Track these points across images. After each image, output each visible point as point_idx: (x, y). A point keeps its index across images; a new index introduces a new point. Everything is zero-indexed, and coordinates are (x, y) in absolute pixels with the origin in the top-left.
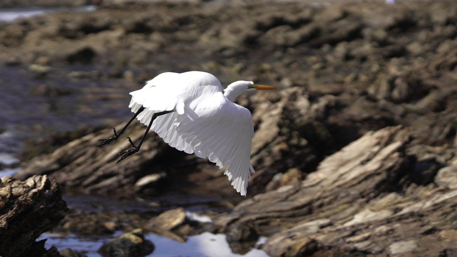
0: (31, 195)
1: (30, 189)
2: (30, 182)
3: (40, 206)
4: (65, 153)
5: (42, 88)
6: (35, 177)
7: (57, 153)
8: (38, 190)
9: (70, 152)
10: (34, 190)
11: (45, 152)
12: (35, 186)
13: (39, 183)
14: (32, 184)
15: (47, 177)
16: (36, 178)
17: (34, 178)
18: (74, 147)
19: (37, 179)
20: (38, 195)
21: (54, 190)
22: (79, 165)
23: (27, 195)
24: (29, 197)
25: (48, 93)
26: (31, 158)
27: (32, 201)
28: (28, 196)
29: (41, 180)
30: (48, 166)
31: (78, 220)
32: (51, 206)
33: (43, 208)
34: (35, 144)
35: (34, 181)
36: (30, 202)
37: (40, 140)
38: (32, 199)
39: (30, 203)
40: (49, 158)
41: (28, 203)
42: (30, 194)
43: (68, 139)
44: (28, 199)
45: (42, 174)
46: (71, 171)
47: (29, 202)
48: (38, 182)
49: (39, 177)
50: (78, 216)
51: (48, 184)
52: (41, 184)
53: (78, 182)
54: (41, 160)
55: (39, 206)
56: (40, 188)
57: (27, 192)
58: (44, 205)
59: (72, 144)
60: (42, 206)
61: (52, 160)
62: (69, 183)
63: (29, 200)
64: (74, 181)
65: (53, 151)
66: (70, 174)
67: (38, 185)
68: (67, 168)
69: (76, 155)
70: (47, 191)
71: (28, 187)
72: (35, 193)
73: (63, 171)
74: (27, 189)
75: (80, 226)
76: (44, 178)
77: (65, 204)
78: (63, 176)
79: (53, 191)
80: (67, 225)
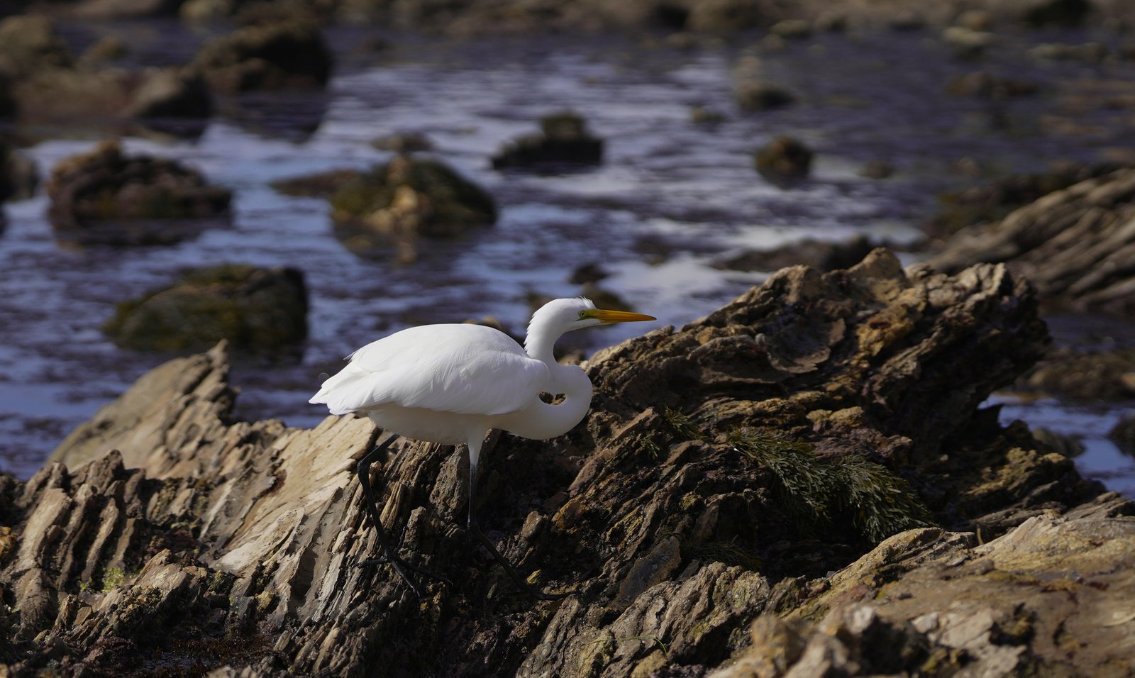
0: (971, 307)
1: (967, 293)
2: (968, 278)
3: (991, 330)
4: (1032, 221)
5: (973, 79)
6: (980, 267)
7: (1013, 220)
8: (988, 297)
9: (1042, 219)
10: (978, 297)
11: (984, 216)
12: (979, 287)
13: (989, 280)
14: (972, 282)
15: (1005, 267)
16: (981, 269)
17: (978, 269)
18: (1051, 209)
19: (984, 271)
20: (986, 306)
21: (1022, 296)
22: (1062, 247)
23: (962, 307)
24: (967, 311)
25: (985, 91)
26: (953, 232)
27: (973, 318)
28: (965, 309)
29: (991, 273)
30: (994, 248)
31: (1062, 367)
32: (1014, 331)
33: (996, 336)
34: (962, 202)
35: (978, 276)
36: (969, 321)
37: (973, 191)
38: (973, 316)
39: (970, 324)
40: (995, 232)
41: (965, 324)
42: (970, 303)
43: (1033, 191)
44: (966, 314)
45: (995, 261)
46: (1045, 260)
47: (967, 321)
48: (985, 278)
49: (987, 268)
50: (1062, 358)
51: (1007, 285)
52: (992, 282)
53: (1059, 284)
54: (976, 235)
55: (988, 332)
56: (991, 292)
57: (962, 299)
58: (999, 329)
59: (1047, 201)
60: (995, 332)
61: (1001, 236)
62: (1041, 287)
63: (966, 318)
64: (1050, 282)
65: (1003, 218)
66: (1044, 266)
67: (986, 284)
68: (1037, 253)
69: (1057, 225)
70: (1006, 299)
71: (964, 288)
72: (979, 303)
73: (1027, 260)
74: (963, 293)
75: (1067, 380)
76: (1000, 270)
77: (1043, 329)
78: (1027, 271)
79: (1019, 299)
80: (1038, 378)
